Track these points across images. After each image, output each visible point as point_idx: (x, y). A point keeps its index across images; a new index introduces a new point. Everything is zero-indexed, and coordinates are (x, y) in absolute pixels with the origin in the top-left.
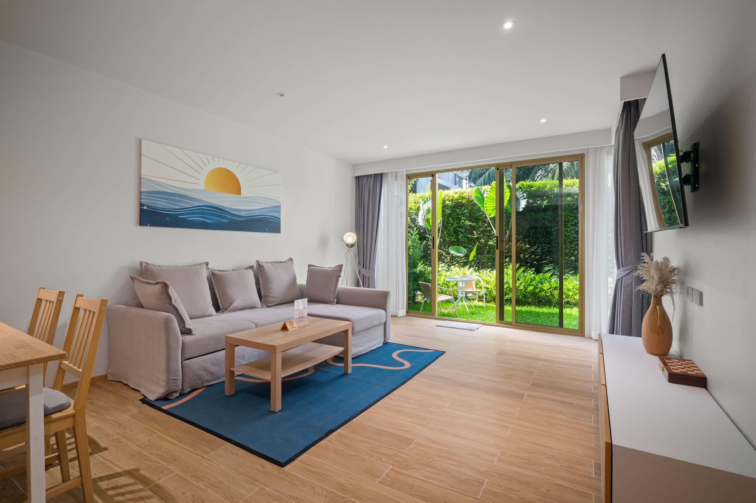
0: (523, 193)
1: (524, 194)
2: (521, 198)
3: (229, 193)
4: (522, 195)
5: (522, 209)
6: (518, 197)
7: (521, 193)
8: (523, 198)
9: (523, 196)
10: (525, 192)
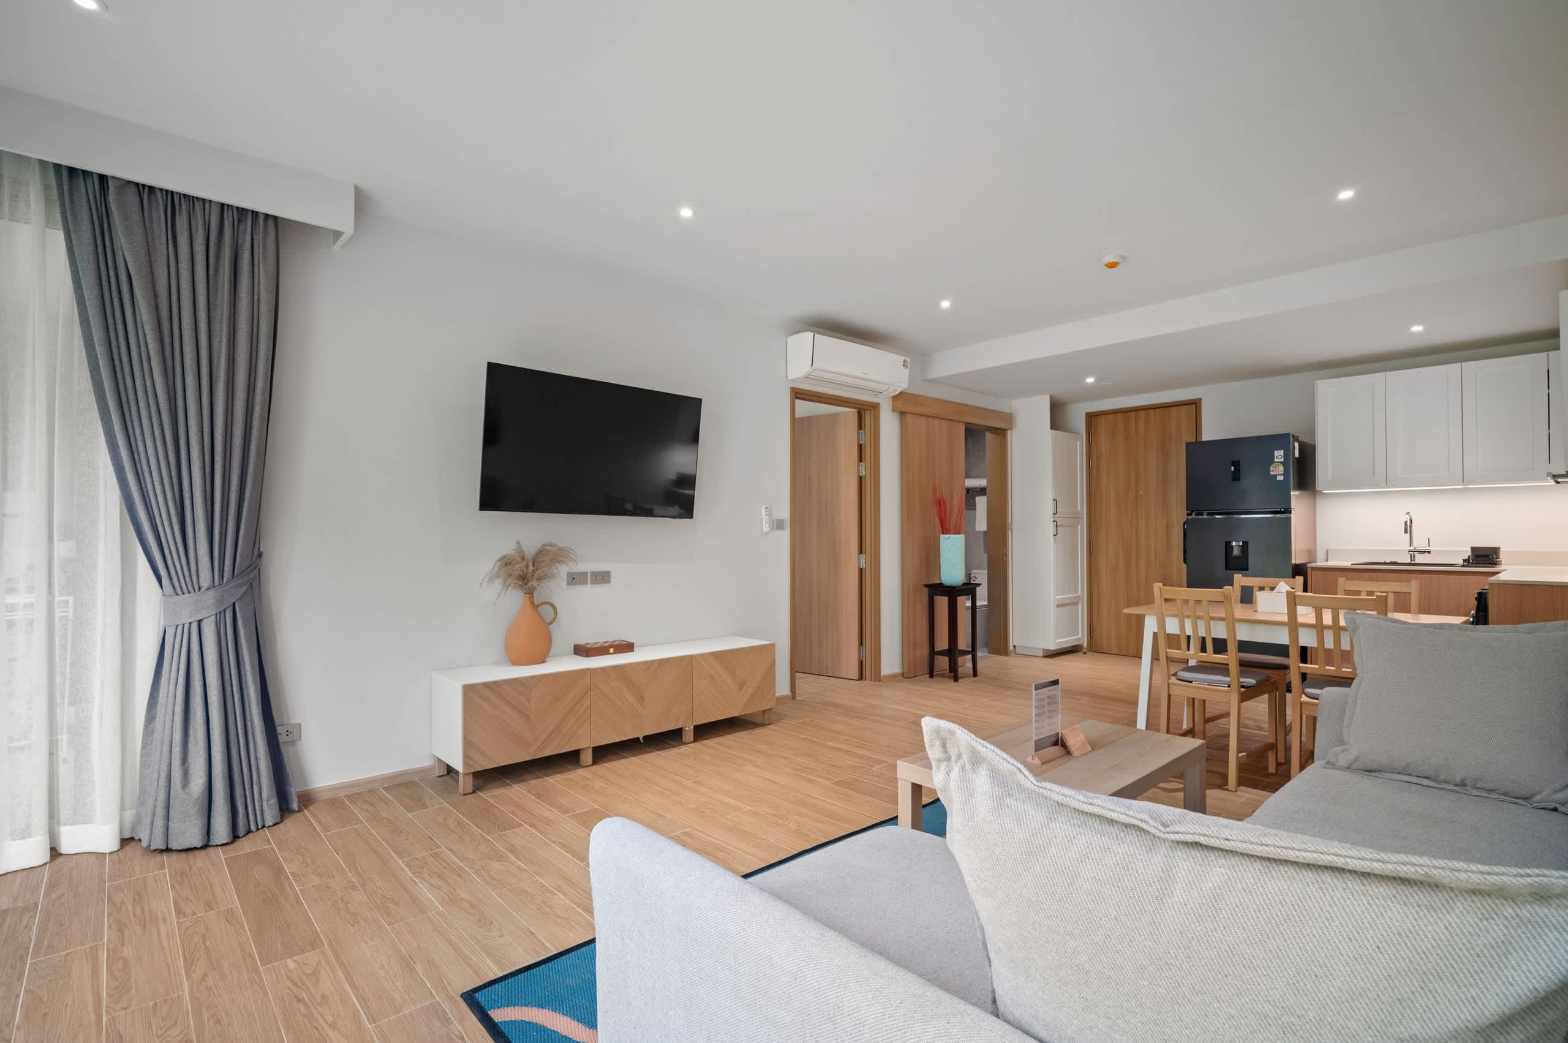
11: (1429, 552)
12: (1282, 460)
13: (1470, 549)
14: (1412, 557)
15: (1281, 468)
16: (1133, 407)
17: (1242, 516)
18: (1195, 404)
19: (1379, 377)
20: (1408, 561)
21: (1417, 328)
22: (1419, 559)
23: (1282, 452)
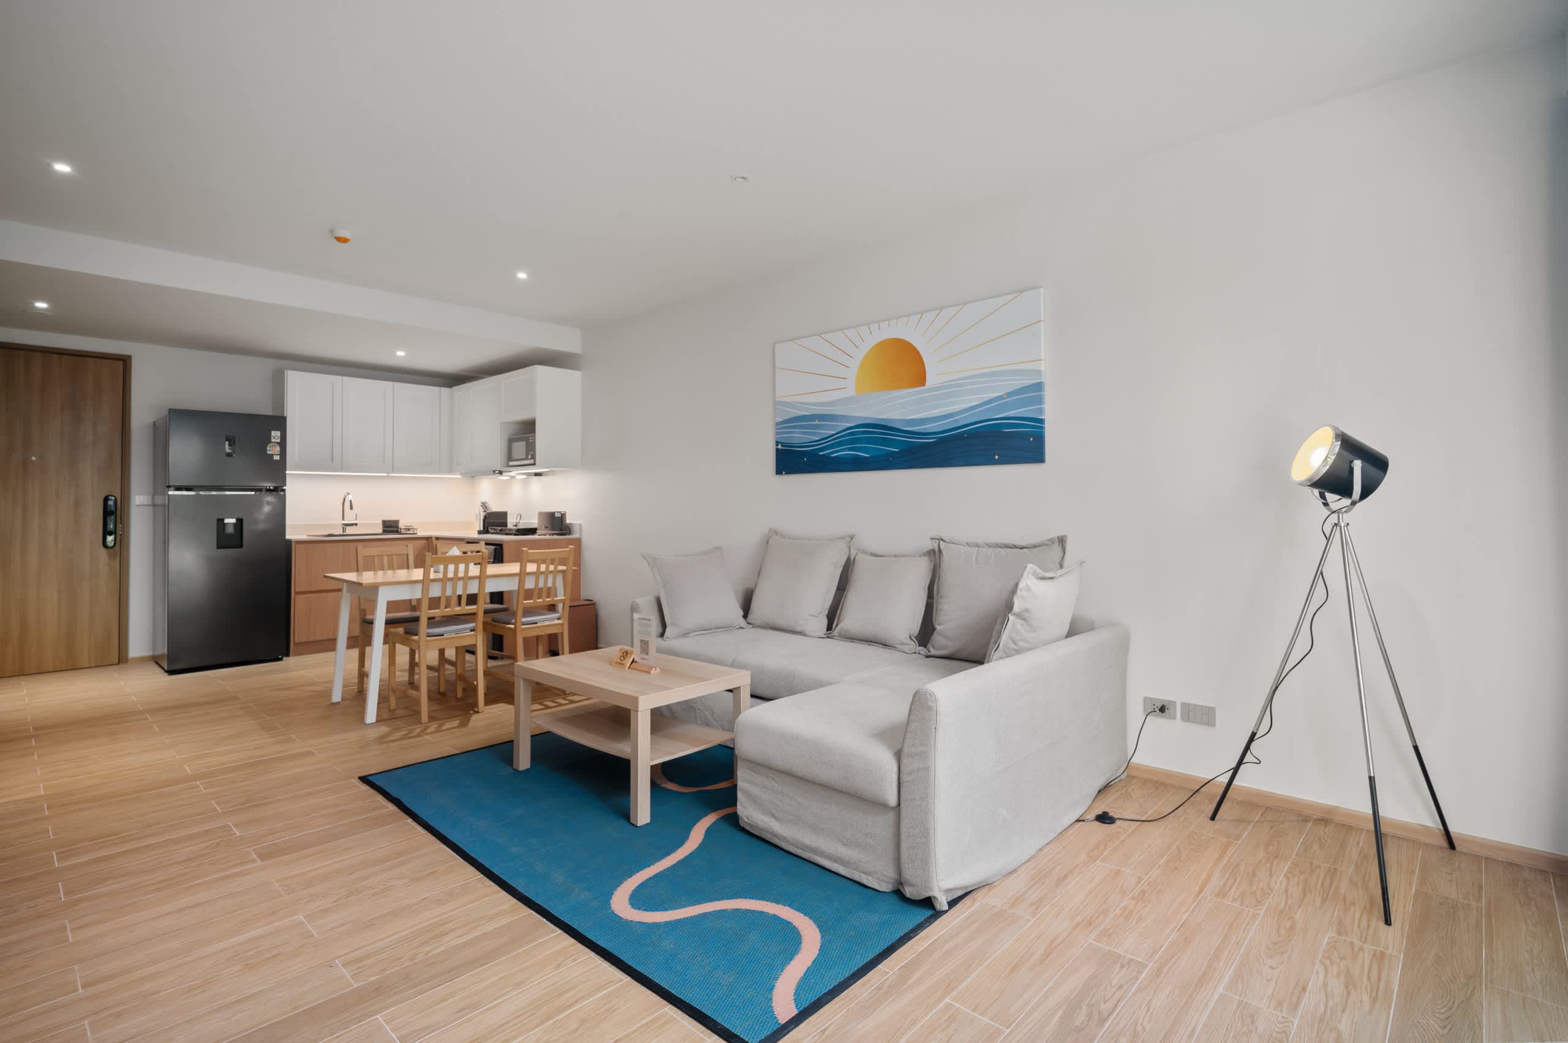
3: (900, 387)
11: (356, 524)
12: (279, 441)
13: (381, 522)
14: (344, 530)
15: (278, 448)
16: (58, 349)
17: (228, 493)
18: (125, 361)
19: (338, 379)
20: (341, 533)
21: (401, 353)
22: (349, 530)
23: (278, 433)
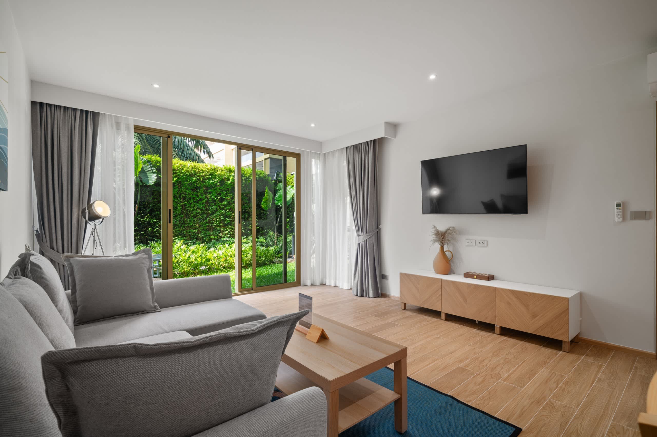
0: (151, 167)
1: (153, 168)
2: (148, 171)
4: (150, 169)
5: (153, 183)
6: (146, 170)
7: (149, 166)
8: (151, 171)
9: (152, 170)
10: (153, 166)
